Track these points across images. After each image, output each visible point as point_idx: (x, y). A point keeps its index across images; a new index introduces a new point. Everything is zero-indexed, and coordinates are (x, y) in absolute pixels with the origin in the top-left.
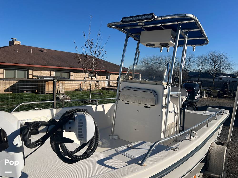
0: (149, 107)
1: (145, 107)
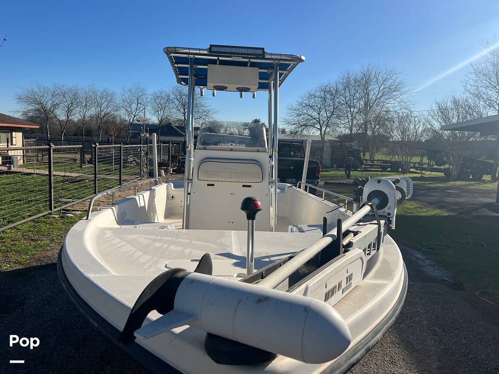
0: (250, 186)
1: (243, 186)
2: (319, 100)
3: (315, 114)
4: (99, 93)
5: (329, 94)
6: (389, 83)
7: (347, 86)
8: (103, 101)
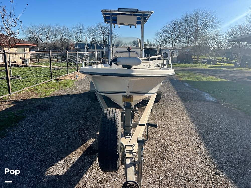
2: (172, 28)
3: (170, 36)
4: (62, 28)
5: (177, 25)
6: (208, 18)
7: (186, 20)
8: (64, 32)
